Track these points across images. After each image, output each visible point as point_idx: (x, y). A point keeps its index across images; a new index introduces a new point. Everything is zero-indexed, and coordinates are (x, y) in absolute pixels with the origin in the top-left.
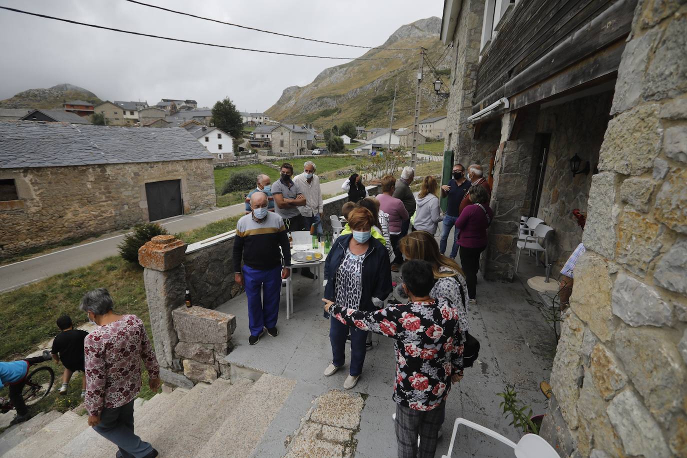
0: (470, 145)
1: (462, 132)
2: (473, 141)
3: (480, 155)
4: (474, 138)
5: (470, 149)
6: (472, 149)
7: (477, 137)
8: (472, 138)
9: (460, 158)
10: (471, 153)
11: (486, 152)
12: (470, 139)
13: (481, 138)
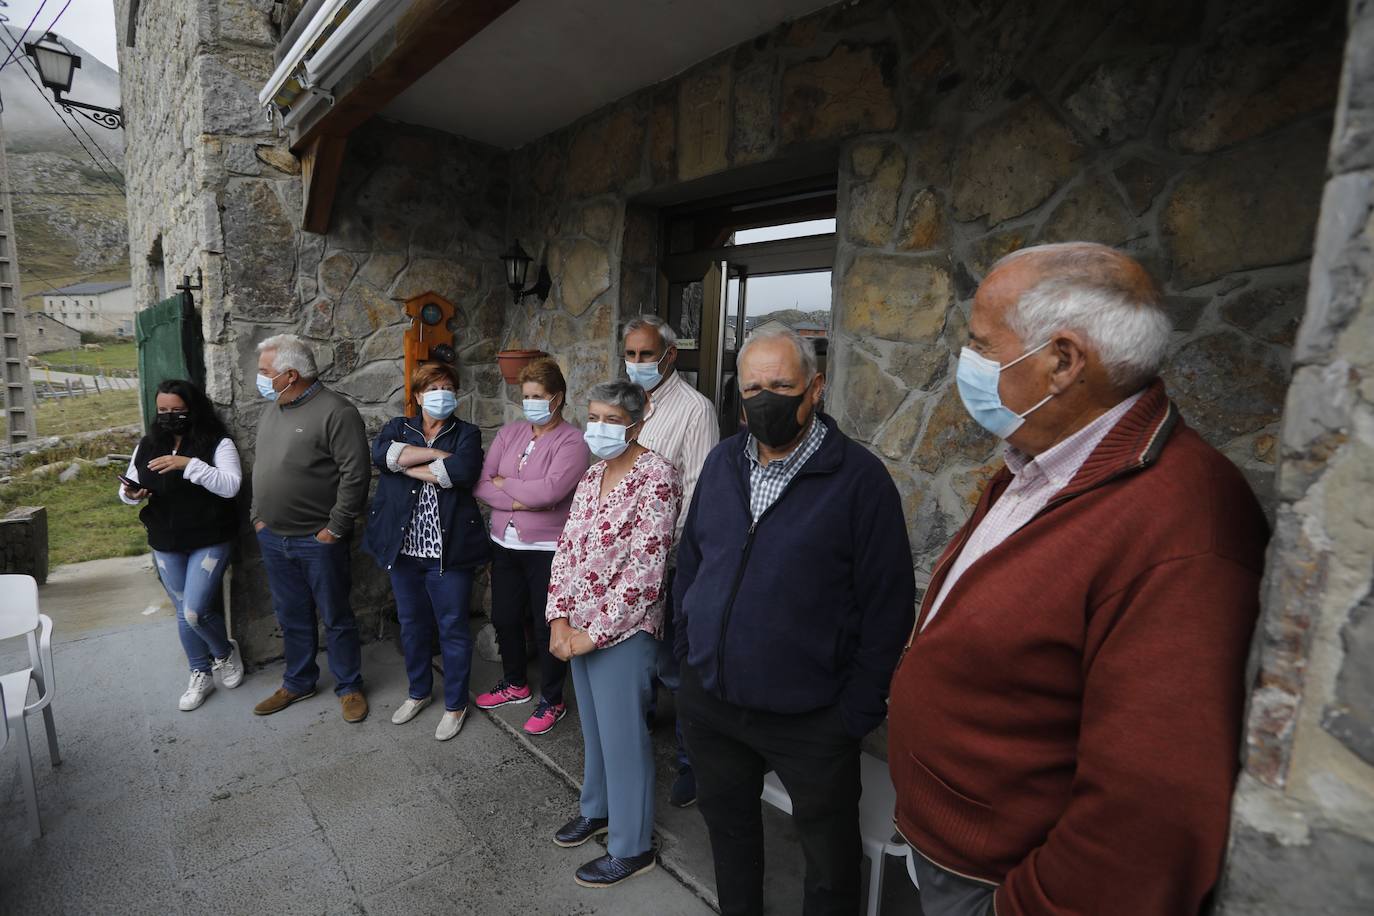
0: (291, 261)
1: (234, 185)
2: (305, 240)
3: (347, 313)
4: (310, 225)
5: (291, 282)
6: (302, 281)
7: (322, 217)
8: (297, 219)
9: (239, 329)
10: (299, 306)
11: (382, 303)
12: (285, 226)
13: (345, 227)
